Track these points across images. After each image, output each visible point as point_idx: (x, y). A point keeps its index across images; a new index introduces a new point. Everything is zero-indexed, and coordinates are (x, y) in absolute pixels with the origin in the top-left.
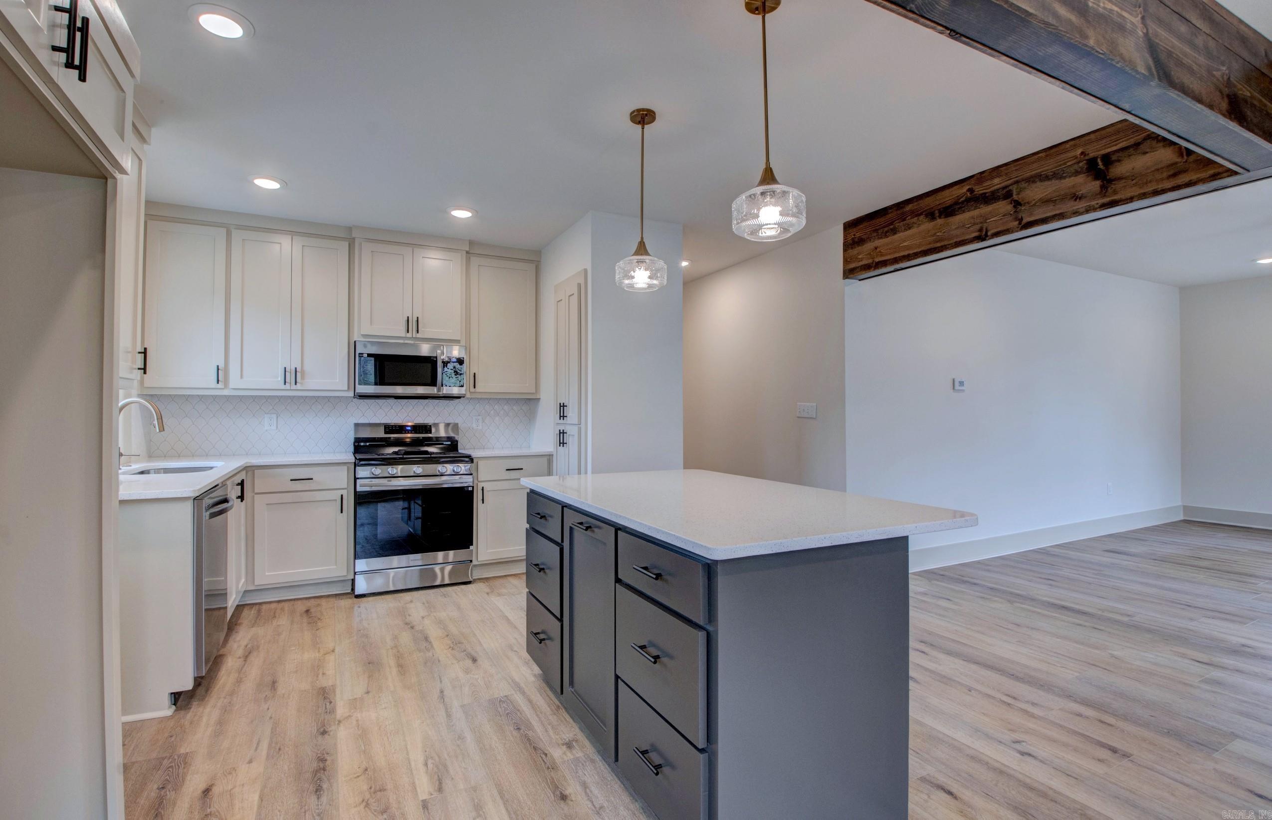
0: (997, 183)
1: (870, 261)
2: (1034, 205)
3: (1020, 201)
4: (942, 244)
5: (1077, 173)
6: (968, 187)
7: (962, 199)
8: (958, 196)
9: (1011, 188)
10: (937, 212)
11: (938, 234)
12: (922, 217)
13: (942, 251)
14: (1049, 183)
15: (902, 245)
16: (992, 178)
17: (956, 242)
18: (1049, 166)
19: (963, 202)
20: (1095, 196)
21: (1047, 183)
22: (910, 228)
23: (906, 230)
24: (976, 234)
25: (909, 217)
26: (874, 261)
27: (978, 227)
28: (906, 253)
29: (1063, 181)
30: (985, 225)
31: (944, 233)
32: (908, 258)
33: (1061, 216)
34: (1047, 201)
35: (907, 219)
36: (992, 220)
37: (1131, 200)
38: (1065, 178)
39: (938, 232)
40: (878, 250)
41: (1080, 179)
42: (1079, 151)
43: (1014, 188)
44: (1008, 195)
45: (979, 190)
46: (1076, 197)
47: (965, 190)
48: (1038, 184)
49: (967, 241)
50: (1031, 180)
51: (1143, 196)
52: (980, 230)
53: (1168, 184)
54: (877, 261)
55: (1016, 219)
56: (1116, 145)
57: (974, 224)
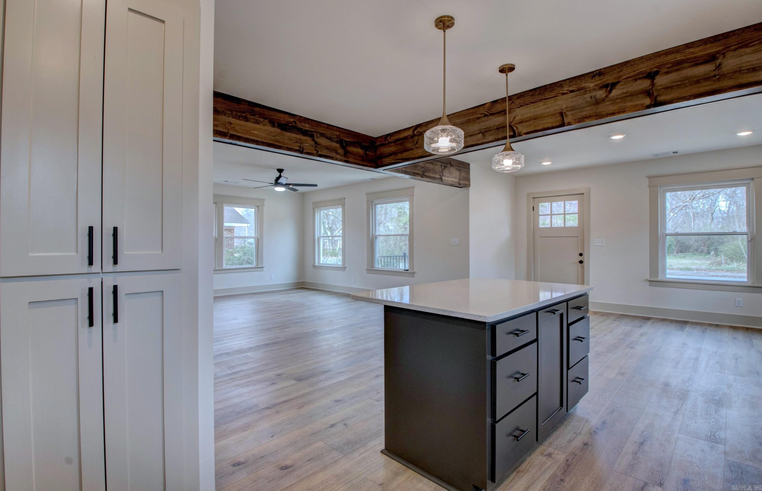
0: (307, 127)
1: (226, 131)
2: (323, 147)
3: (317, 142)
4: (280, 144)
5: (337, 142)
6: (294, 120)
7: (290, 124)
8: (288, 121)
9: (313, 133)
10: (276, 123)
11: (277, 137)
12: (266, 121)
13: (280, 149)
14: (328, 140)
15: (252, 132)
16: (305, 123)
17: (287, 147)
18: (328, 133)
19: (290, 126)
20: (342, 156)
21: (327, 140)
22: (258, 123)
23: (254, 123)
24: (298, 148)
25: (257, 116)
26: (229, 132)
27: (299, 145)
28: (256, 139)
29: (332, 143)
30: (302, 146)
31: (281, 138)
32: (257, 142)
33: (332, 158)
34: (327, 148)
35: (256, 116)
36: (305, 144)
37: (352, 163)
38: (333, 142)
39: (277, 136)
40: (232, 126)
41: (338, 145)
42: (338, 134)
43: (315, 134)
44: (312, 136)
45: (299, 125)
46: (336, 152)
47: (292, 120)
48: (324, 138)
49: (293, 150)
50: (323, 135)
51: (355, 163)
52: (300, 147)
53: (361, 163)
54: (232, 133)
55: (316, 150)
56: (349, 139)
57: (297, 142)
